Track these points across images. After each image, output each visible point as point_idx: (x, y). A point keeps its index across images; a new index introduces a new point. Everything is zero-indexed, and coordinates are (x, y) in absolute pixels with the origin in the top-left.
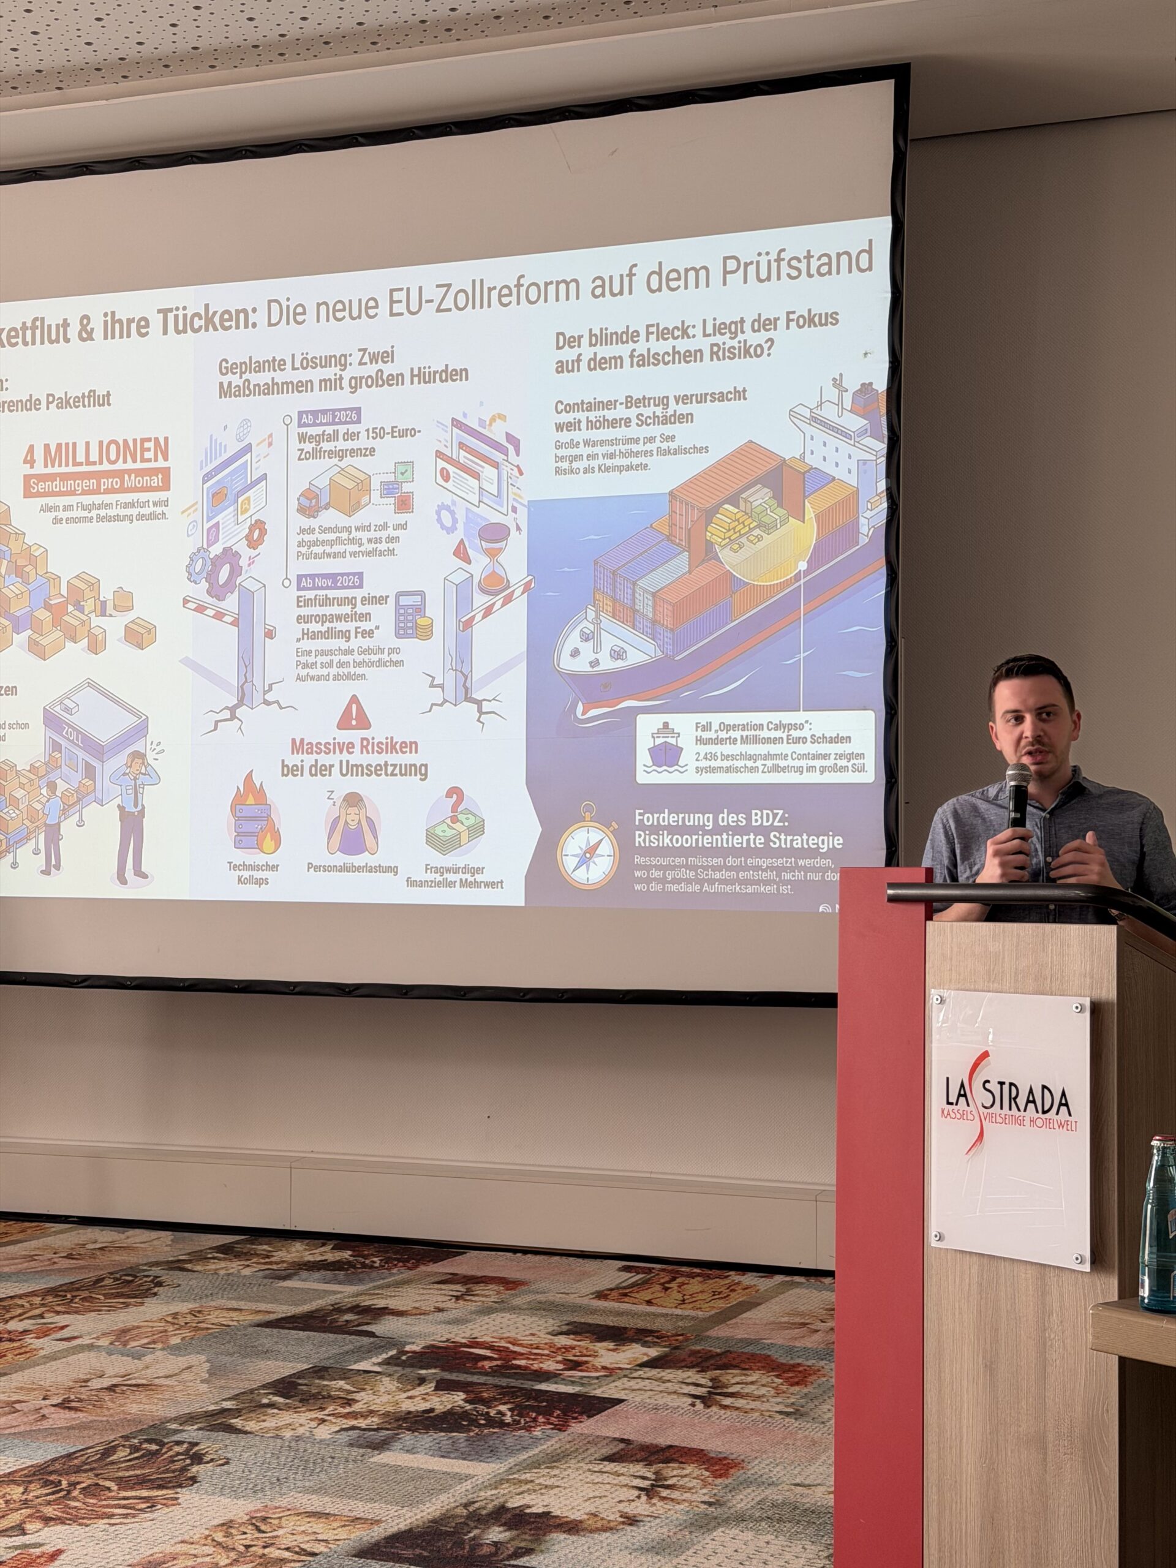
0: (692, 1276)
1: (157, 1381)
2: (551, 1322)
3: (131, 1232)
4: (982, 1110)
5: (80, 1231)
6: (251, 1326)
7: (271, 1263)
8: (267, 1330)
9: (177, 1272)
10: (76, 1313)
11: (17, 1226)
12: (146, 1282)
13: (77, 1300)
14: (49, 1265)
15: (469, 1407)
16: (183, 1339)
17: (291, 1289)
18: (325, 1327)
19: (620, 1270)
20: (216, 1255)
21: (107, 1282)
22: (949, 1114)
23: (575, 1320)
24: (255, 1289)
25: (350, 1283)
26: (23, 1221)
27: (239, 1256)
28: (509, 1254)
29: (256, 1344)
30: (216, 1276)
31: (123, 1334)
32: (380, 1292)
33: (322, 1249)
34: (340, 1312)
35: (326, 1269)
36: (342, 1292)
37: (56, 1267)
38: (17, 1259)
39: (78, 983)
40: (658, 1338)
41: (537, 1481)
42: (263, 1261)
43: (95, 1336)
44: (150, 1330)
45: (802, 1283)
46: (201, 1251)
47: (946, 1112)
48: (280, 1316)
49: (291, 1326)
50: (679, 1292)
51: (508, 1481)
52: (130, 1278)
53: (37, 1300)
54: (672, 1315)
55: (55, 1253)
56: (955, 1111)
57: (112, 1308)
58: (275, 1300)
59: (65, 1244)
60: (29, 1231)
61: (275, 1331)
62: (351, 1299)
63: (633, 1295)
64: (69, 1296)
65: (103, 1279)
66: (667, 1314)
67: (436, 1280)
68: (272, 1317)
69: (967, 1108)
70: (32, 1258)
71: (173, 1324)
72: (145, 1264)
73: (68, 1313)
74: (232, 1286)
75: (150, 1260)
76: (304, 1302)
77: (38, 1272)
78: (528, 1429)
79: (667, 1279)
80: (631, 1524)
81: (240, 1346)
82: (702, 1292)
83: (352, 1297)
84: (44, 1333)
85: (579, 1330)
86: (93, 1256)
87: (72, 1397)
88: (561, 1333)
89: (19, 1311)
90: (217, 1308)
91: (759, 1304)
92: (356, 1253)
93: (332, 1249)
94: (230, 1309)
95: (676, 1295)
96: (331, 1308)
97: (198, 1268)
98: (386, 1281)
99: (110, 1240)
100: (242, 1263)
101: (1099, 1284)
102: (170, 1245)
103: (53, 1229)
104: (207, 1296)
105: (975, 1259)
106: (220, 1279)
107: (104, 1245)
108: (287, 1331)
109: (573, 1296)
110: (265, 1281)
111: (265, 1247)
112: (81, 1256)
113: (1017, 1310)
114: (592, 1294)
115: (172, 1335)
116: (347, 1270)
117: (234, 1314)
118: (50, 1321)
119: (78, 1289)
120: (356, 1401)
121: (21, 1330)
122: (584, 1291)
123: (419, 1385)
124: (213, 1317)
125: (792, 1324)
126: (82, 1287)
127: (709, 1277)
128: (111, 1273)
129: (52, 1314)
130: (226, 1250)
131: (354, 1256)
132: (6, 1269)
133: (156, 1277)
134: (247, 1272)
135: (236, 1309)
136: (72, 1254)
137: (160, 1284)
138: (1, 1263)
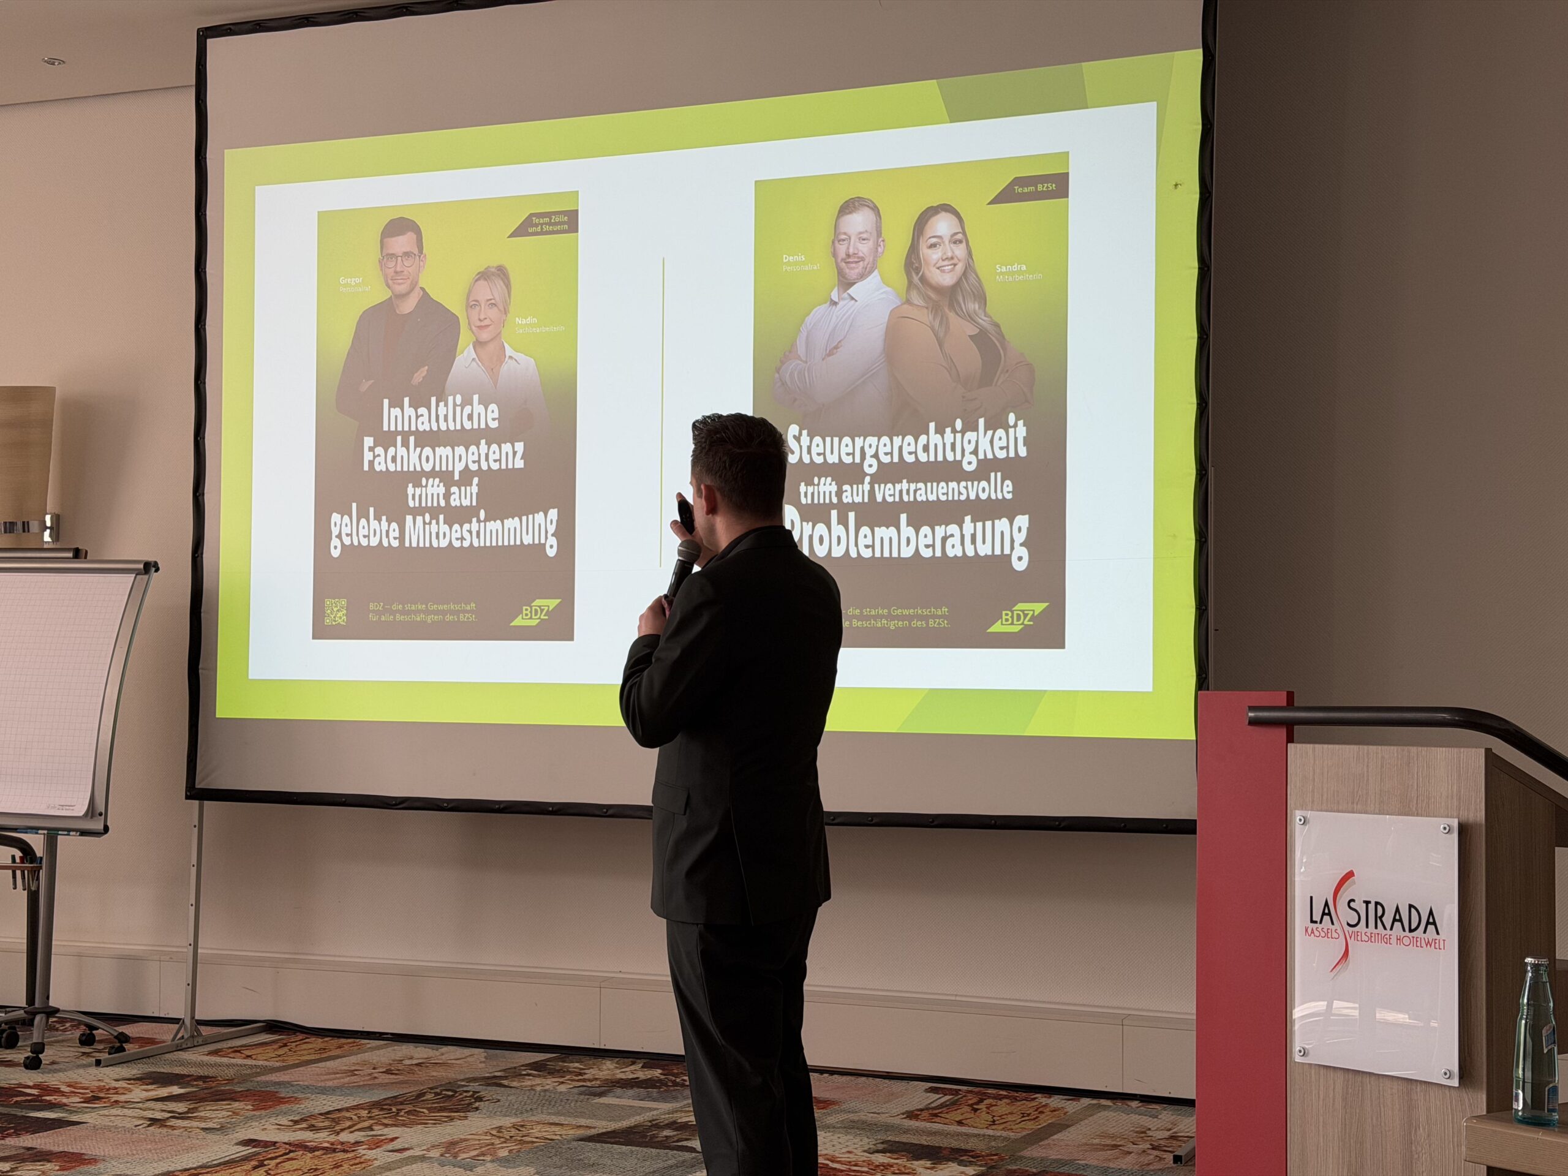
0: (1000, 1098)
2: (866, 1140)
3: (445, 1049)
4: (1347, 928)
5: (396, 1047)
6: (574, 1140)
7: (584, 1080)
8: (590, 1144)
9: (495, 1088)
10: (404, 1125)
11: (335, 1042)
12: (466, 1097)
13: (402, 1114)
14: (370, 1080)
16: (510, 1151)
17: (608, 1105)
18: (646, 1142)
19: (927, 1091)
20: (531, 1072)
21: (429, 1096)
22: (1313, 932)
23: (889, 1138)
24: (572, 1104)
25: (665, 1100)
26: (339, 1037)
27: (552, 1073)
29: (581, 1157)
30: (533, 1092)
31: (451, 1147)
33: (632, 1068)
34: (658, 1128)
35: (639, 1087)
36: (658, 1109)
37: (377, 1081)
38: (338, 1073)
39: (396, 805)
40: (972, 1157)
42: (577, 1078)
43: (425, 1148)
44: (477, 1142)
45: (1110, 1106)
46: (515, 1068)
47: (1309, 931)
48: (601, 1131)
49: (613, 1140)
50: (988, 1113)
52: (450, 1093)
53: (364, 1113)
54: (984, 1135)
55: (374, 1069)
56: (1320, 929)
57: (437, 1122)
58: (593, 1116)
59: (383, 1059)
60: (346, 1047)
61: (598, 1145)
62: (667, 1116)
63: (943, 1115)
64: (394, 1110)
65: (424, 1094)
66: (979, 1135)
68: (593, 1132)
69: (1331, 926)
70: (352, 1073)
71: (499, 1137)
72: (463, 1080)
73: (395, 1125)
74: (550, 1102)
75: (467, 1076)
76: (622, 1118)
77: (361, 1086)
79: (975, 1100)
81: (567, 1159)
82: (1011, 1113)
83: (669, 1114)
84: (376, 1144)
85: (894, 1148)
86: (411, 1072)
88: (878, 1151)
89: (348, 1123)
90: (538, 1123)
91: (1068, 1126)
92: (666, 1072)
93: (642, 1067)
94: (552, 1124)
95: (985, 1117)
96: (650, 1124)
97: (515, 1084)
99: (426, 1056)
100: (556, 1080)
101: (1467, 1100)
102: (484, 1062)
103: (368, 1046)
104: (527, 1111)
105: (1340, 1074)
106: (537, 1094)
107: (420, 1061)
108: (610, 1146)
109: (884, 1116)
110: (582, 1097)
111: (577, 1065)
112: (399, 1072)
113: (1383, 1124)
114: (903, 1114)
115: (499, 1148)
116: (660, 1088)
117: (556, 1129)
118: (379, 1133)
119: (402, 1103)
121: (353, 1141)
122: (895, 1111)
124: (536, 1131)
125: (1104, 1145)
126: (405, 1101)
127: (1015, 1099)
128: (431, 1088)
129: (381, 1127)
130: (538, 1067)
131: (664, 1075)
132: (330, 1084)
133: (475, 1092)
134: (562, 1088)
135: (557, 1124)
136: (390, 1070)
137: (480, 1099)
138: (323, 1077)
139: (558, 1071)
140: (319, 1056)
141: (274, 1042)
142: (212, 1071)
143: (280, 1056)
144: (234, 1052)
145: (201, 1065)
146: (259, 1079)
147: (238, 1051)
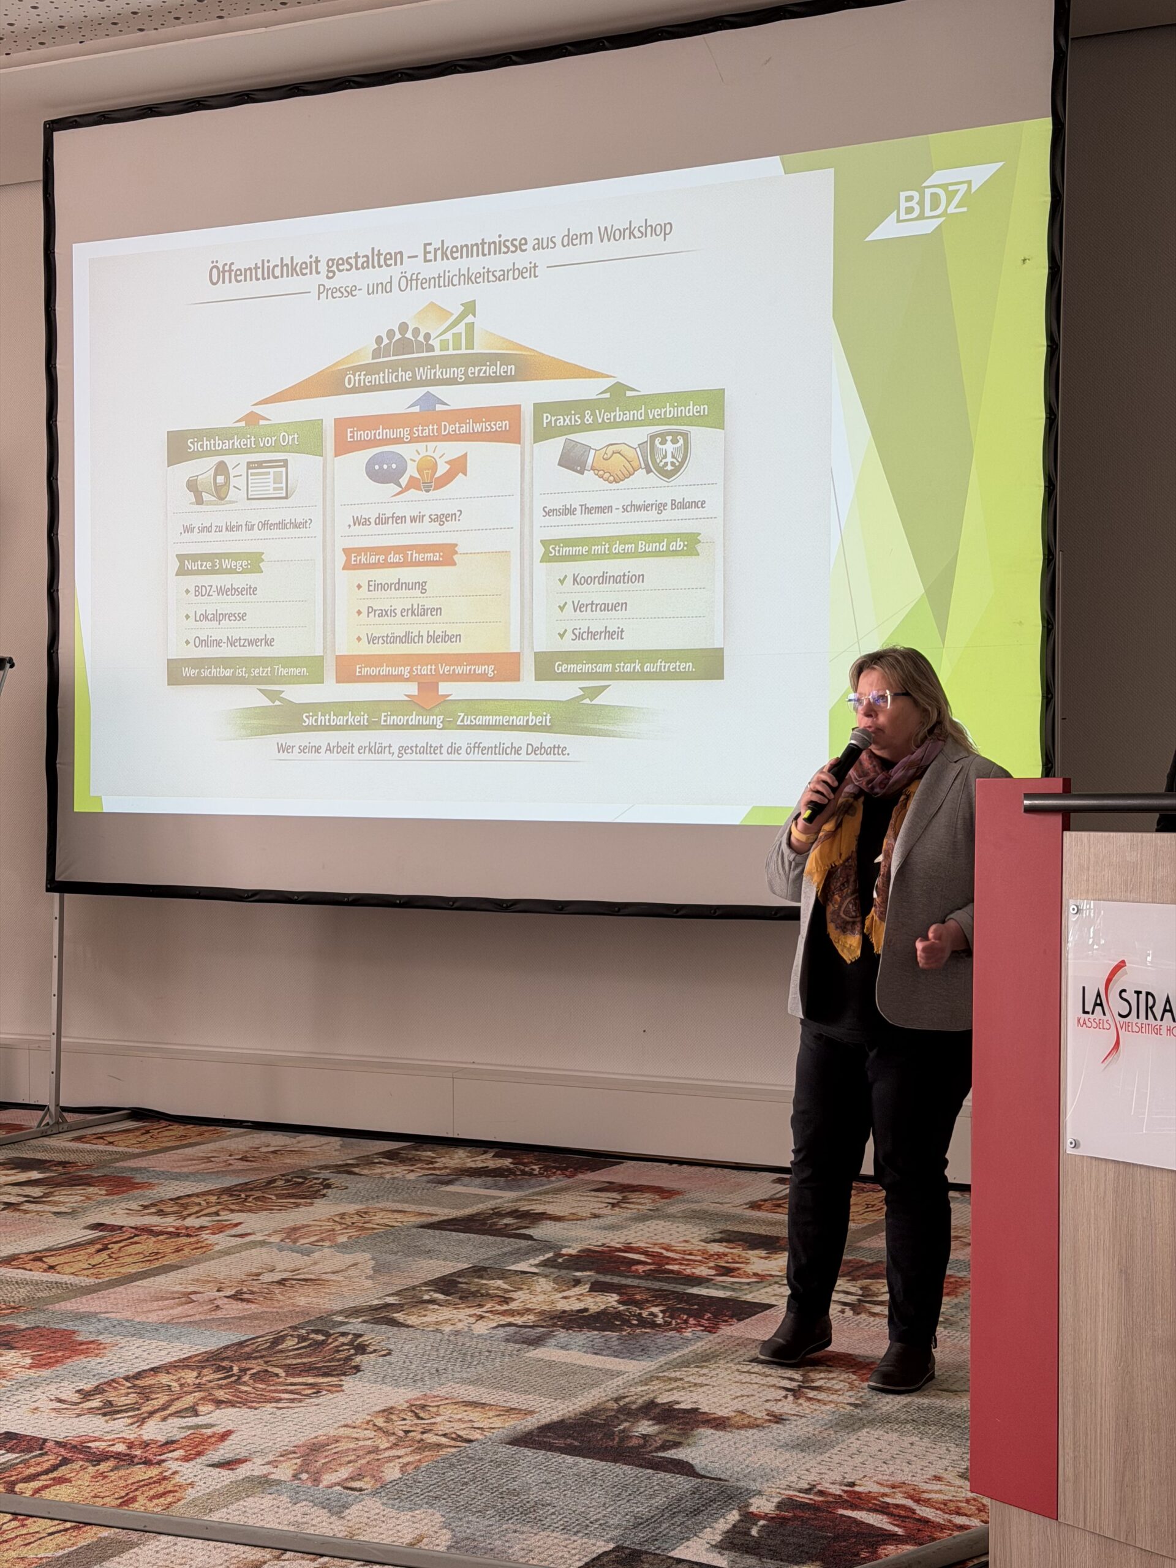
1: (324, 1277)
2: (704, 1229)
3: (302, 1137)
4: (1118, 1019)
5: (255, 1135)
6: (414, 1227)
7: (434, 1169)
8: (430, 1231)
9: (345, 1176)
10: (250, 1211)
11: (193, 1130)
12: (315, 1184)
13: (250, 1200)
14: (224, 1166)
15: (622, 1308)
16: (350, 1237)
17: (454, 1194)
18: (485, 1230)
19: (774, 1181)
20: (382, 1160)
21: (278, 1183)
22: (1084, 1023)
23: (728, 1228)
24: (419, 1193)
25: (510, 1188)
26: (201, 1125)
27: (403, 1161)
28: (665, 1165)
29: (419, 1244)
30: (382, 1180)
31: (293, 1232)
32: (539, 1198)
33: (484, 1157)
34: (500, 1216)
35: (487, 1176)
36: (502, 1198)
37: (231, 1168)
38: (195, 1160)
39: (248, 897)
41: (686, 1380)
43: (266, 1233)
44: (319, 1228)
45: (959, 1198)
46: (368, 1156)
47: (1082, 1021)
48: (442, 1218)
49: (452, 1227)
51: (658, 1378)
52: (301, 1180)
53: (213, 1199)
55: (230, 1156)
56: (1091, 1020)
57: (283, 1208)
58: (438, 1204)
59: (240, 1147)
60: (206, 1134)
61: (437, 1232)
62: (510, 1204)
64: (243, 1196)
65: (275, 1181)
67: (594, 1187)
68: (434, 1219)
69: (1103, 1017)
70: (208, 1160)
71: (341, 1223)
72: (315, 1168)
73: (242, 1211)
74: (397, 1189)
75: (320, 1164)
76: (465, 1206)
77: (214, 1172)
78: (678, 1330)
80: (777, 1422)
81: (404, 1246)
83: (512, 1202)
84: (219, 1229)
85: (732, 1238)
86: (266, 1159)
87: (245, 1290)
88: (714, 1241)
89: (196, 1209)
90: (382, 1210)
92: (516, 1161)
93: (493, 1156)
94: (395, 1211)
96: (492, 1212)
97: (365, 1172)
98: (544, 1188)
99: (283, 1144)
102: (338, 1150)
103: (228, 1133)
104: (373, 1198)
105: (1111, 1166)
106: (385, 1182)
107: (277, 1148)
108: (448, 1233)
109: (726, 1206)
110: (429, 1185)
111: (429, 1154)
112: (255, 1159)
113: (1153, 1217)
114: (746, 1204)
115: (340, 1234)
116: (507, 1176)
117: (398, 1216)
118: (225, 1218)
119: (252, 1189)
120: (513, 1300)
121: (198, 1226)
122: (738, 1201)
123: (574, 1286)
124: (379, 1218)
126: (255, 1187)
128: (283, 1175)
129: (227, 1212)
130: (391, 1155)
131: (514, 1164)
132: (185, 1170)
133: (325, 1180)
134: (411, 1176)
135: (400, 1211)
136: (246, 1157)
137: (328, 1186)
138: (179, 1164)
139: (410, 1159)
140: (178, 1143)
141: (137, 1129)
142: (71, 1158)
143: (140, 1142)
144: (97, 1138)
145: (63, 1151)
146: (117, 1164)
147: (102, 1138)
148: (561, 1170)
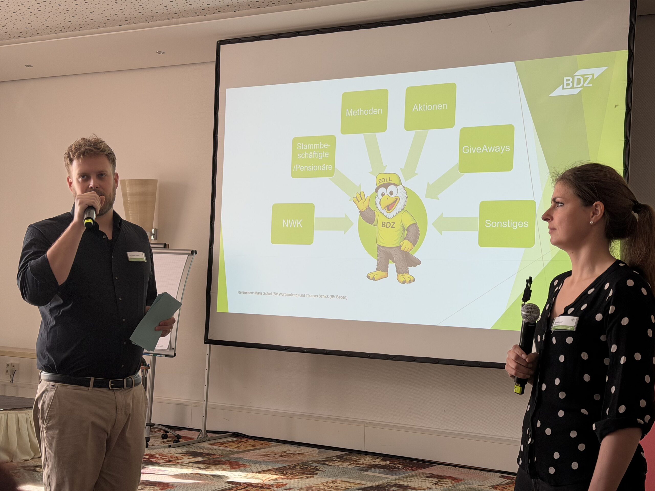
3: (302, 448)
5: (283, 446)
6: (357, 489)
7: (359, 464)
9: (323, 465)
10: (289, 479)
11: (259, 442)
12: (312, 468)
13: (288, 474)
14: (274, 459)
17: (369, 475)
19: (500, 477)
20: (337, 459)
21: (298, 467)
24: (355, 474)
25: (392, 474)
26: (260, 440)
27: (346, 460)
28: (453, 467)
30: (338, 468)
31: (309, 489)
32: (404, 479)
33: (378, 460)
34: (390, 486)
35: (381, 468)
36: (389, 478)
37: (277, 460)
38: (261, 455)
42: (355, 463)
43: (298, 489)
44: (318, 488)
46: (331, 457)
48: (367, 486)
52: (306, 466)
53: (273, 473)
55: (275, 454)
57: (302, 478)
58: (364, 480)
59: (278, 451)
60: (264, 445)
62: (393, 481)
63: (507, 488)
64: (285, 472)
65: (296, 466)
67: (426, 476)
68: (364, 486)
70: (267, 456)
71: (327, 486)
72: (310, 461)
73: (286, 479)
74: (346, 472)
75: (312, 460)
76: (375, 481)
77: (271, 461)
83: (394, 480)
84: (279, 486)
86: (290, 456)
89: (268, 477)
90: (342, 481)
92: (391, 463)
93: (382, 460)
94: (347, 482)
96: (386, 484)
97: (331, 464)
98: (406, 475)
99: (295, 450)
100: (347, 463)
102: (318, 454)
103: (272, 445)
104: (337, 476)
106: (340, 469)
107: (293, 452)
109: (483, 487)
110: (358, 471)
111: (355, 457)
112: (285, 456)
114: (490, 486)
116: (389, 469)
117: (349, 484)
118: (280, 481)
119: (287, 469)
121: (270, 484)
122: (487, 485)
124: (342, 485)
126: (289, 468)
128: (299, 464)
129: (280, 479)
130: (340, 457)
131: (391, 464)
132: (259, 460)
133: (316, 467)
134: (350, 467)
135: (349, 482)
136: (281, 455)
137: (318, 470)
138: (256, 457)
139: (348, 460)
140: (253, 448)
141: (236, 441)
142: (213, 452)
143: (238, 447)
144: (221, 444)
145: (209, 449)
146: (231, 456)
147: (222, 444)
148: (411, 468)
